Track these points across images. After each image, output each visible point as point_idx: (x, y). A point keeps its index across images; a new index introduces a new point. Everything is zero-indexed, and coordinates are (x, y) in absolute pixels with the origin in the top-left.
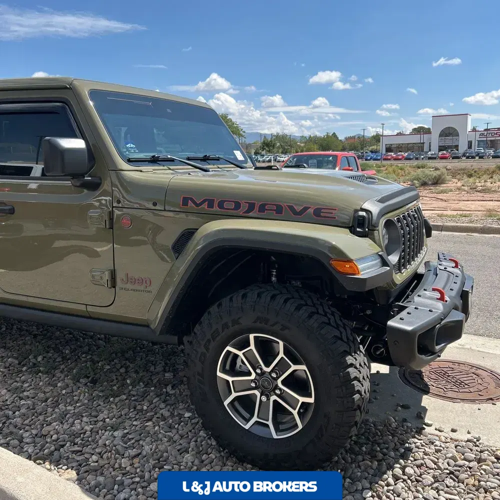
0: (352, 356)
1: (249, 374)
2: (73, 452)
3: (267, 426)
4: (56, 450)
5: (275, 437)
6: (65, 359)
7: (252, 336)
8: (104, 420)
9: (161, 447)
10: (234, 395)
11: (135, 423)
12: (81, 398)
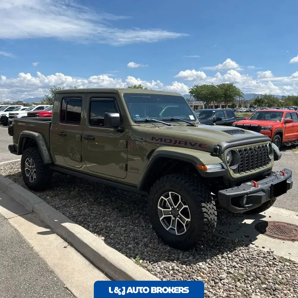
0: (206, 204)
1: (169, 208)
2: (106, 232)
3: (174, 230)
4: (100, 231)
5: (177, 234)
6: (112, 201)
7: (170, 193)
8: (119, 224)
9: (137, 235)
10: (164, 216)
11: (131, 226)
12: (114, 216)
